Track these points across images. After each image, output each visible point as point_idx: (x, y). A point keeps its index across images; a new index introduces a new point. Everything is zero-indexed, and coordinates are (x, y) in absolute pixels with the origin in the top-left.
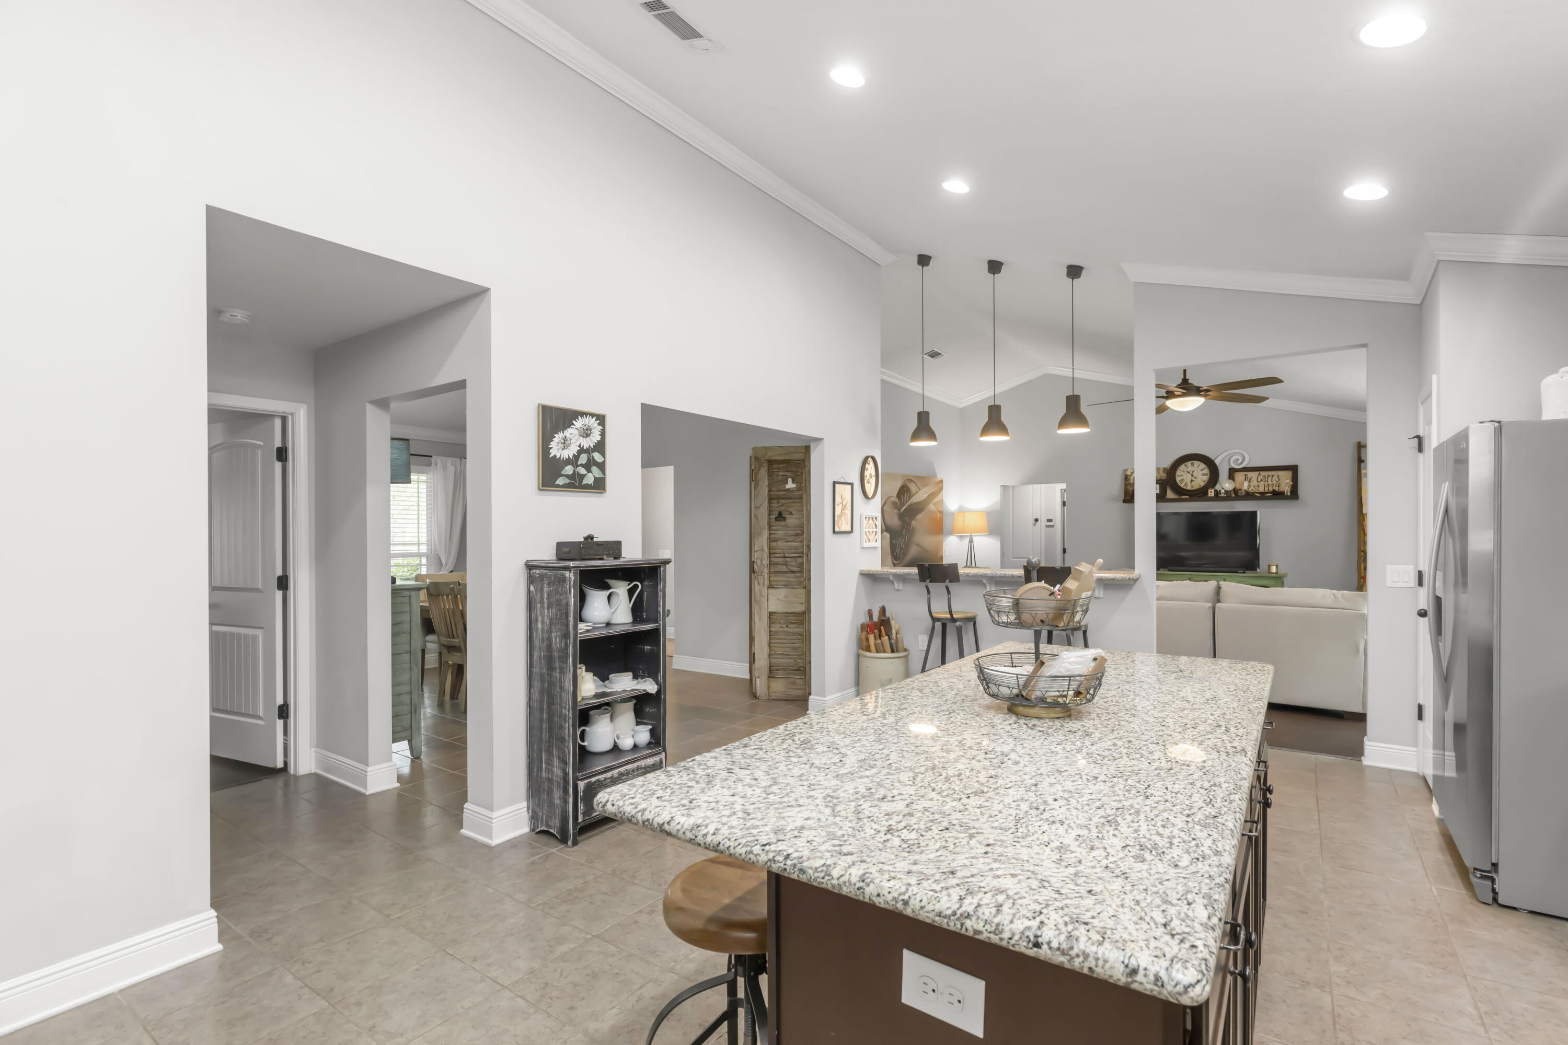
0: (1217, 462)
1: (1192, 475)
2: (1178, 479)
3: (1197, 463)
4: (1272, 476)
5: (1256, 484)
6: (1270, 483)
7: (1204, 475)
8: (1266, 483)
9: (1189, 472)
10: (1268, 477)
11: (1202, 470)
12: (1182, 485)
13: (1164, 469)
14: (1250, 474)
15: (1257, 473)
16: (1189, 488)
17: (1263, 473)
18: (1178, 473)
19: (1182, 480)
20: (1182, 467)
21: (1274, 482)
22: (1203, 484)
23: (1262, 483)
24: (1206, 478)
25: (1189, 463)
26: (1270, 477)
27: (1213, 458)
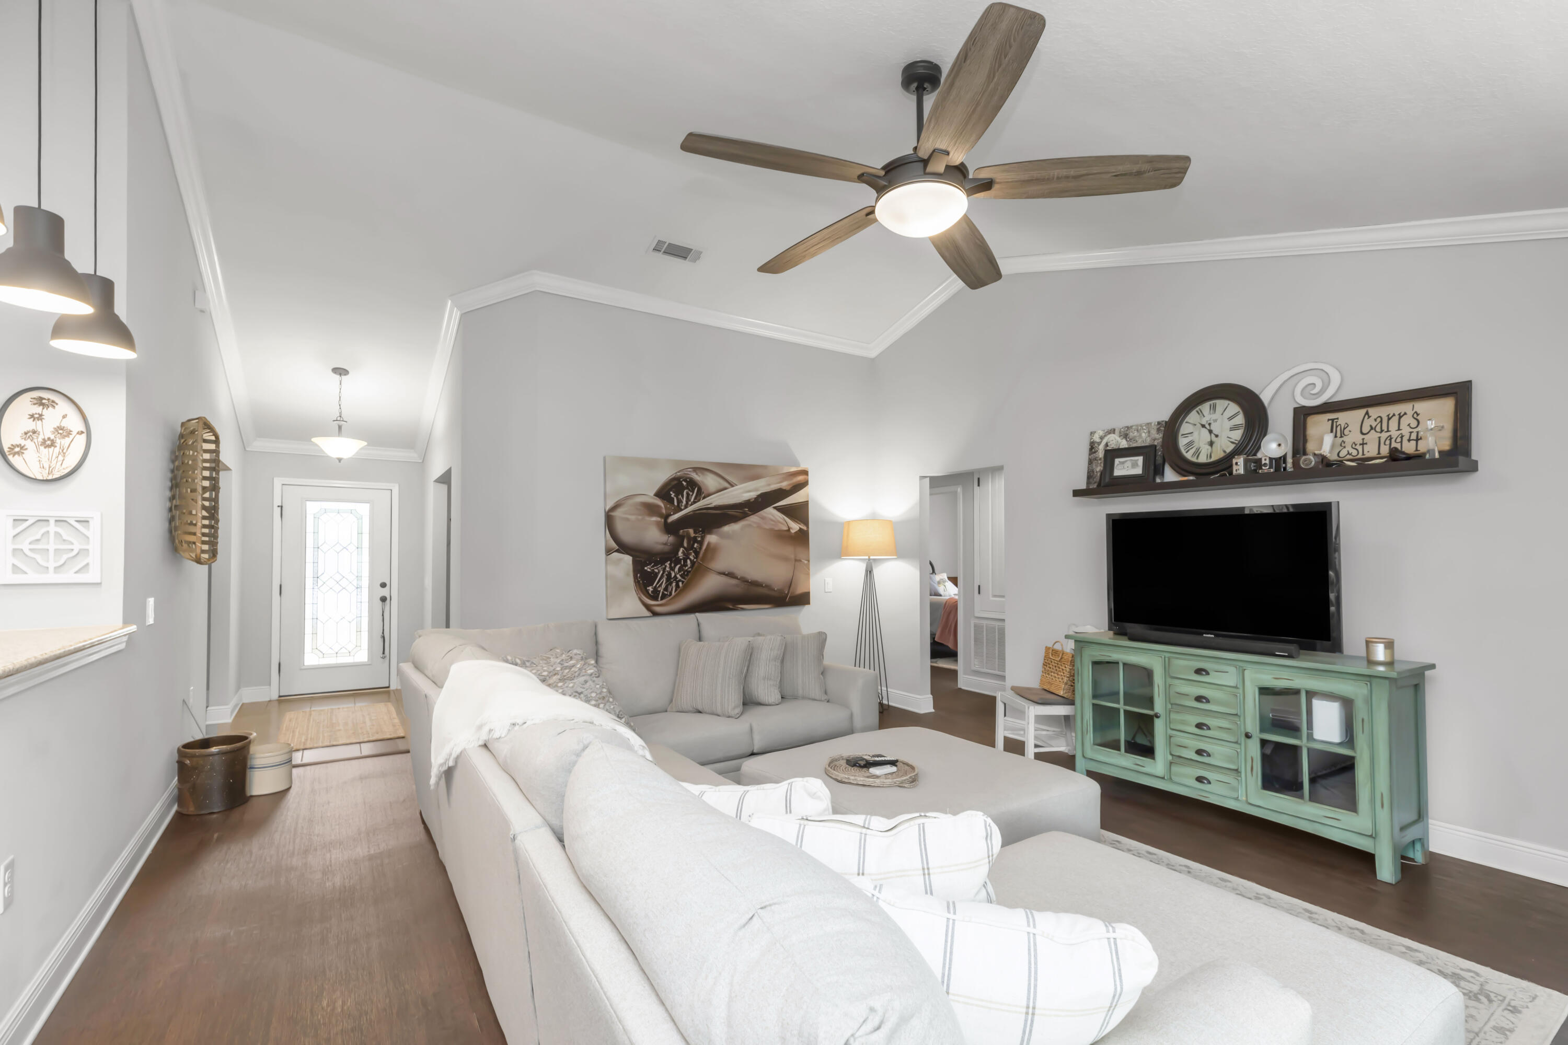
0: (1265, 398)
1: (1211, 432)
2: (1182, 442)
3: (1221, 404)
4: (1400, 417)
5: (1358, 438)
6: (1394, 433)
7: (1233, 429)
8: (1384, 435)
9: (1203, 426)
10: (1389, 419)
11: (1230, 418)
12: (1189, 455)
13: (1159, 423)
14: (1343, 418)
15: (1363, 411)
16: (1202, 458)
17: (1374, 412)
18: (1185, 428)
19: (1190, 444)
20: (1193, 417)
21: (1405, 431)
22: (1229, 449)
23: (1374, 435)
24: (1238, 435)
25: (1205, 407)
26: (1396, 418)
27: (1257, 392)
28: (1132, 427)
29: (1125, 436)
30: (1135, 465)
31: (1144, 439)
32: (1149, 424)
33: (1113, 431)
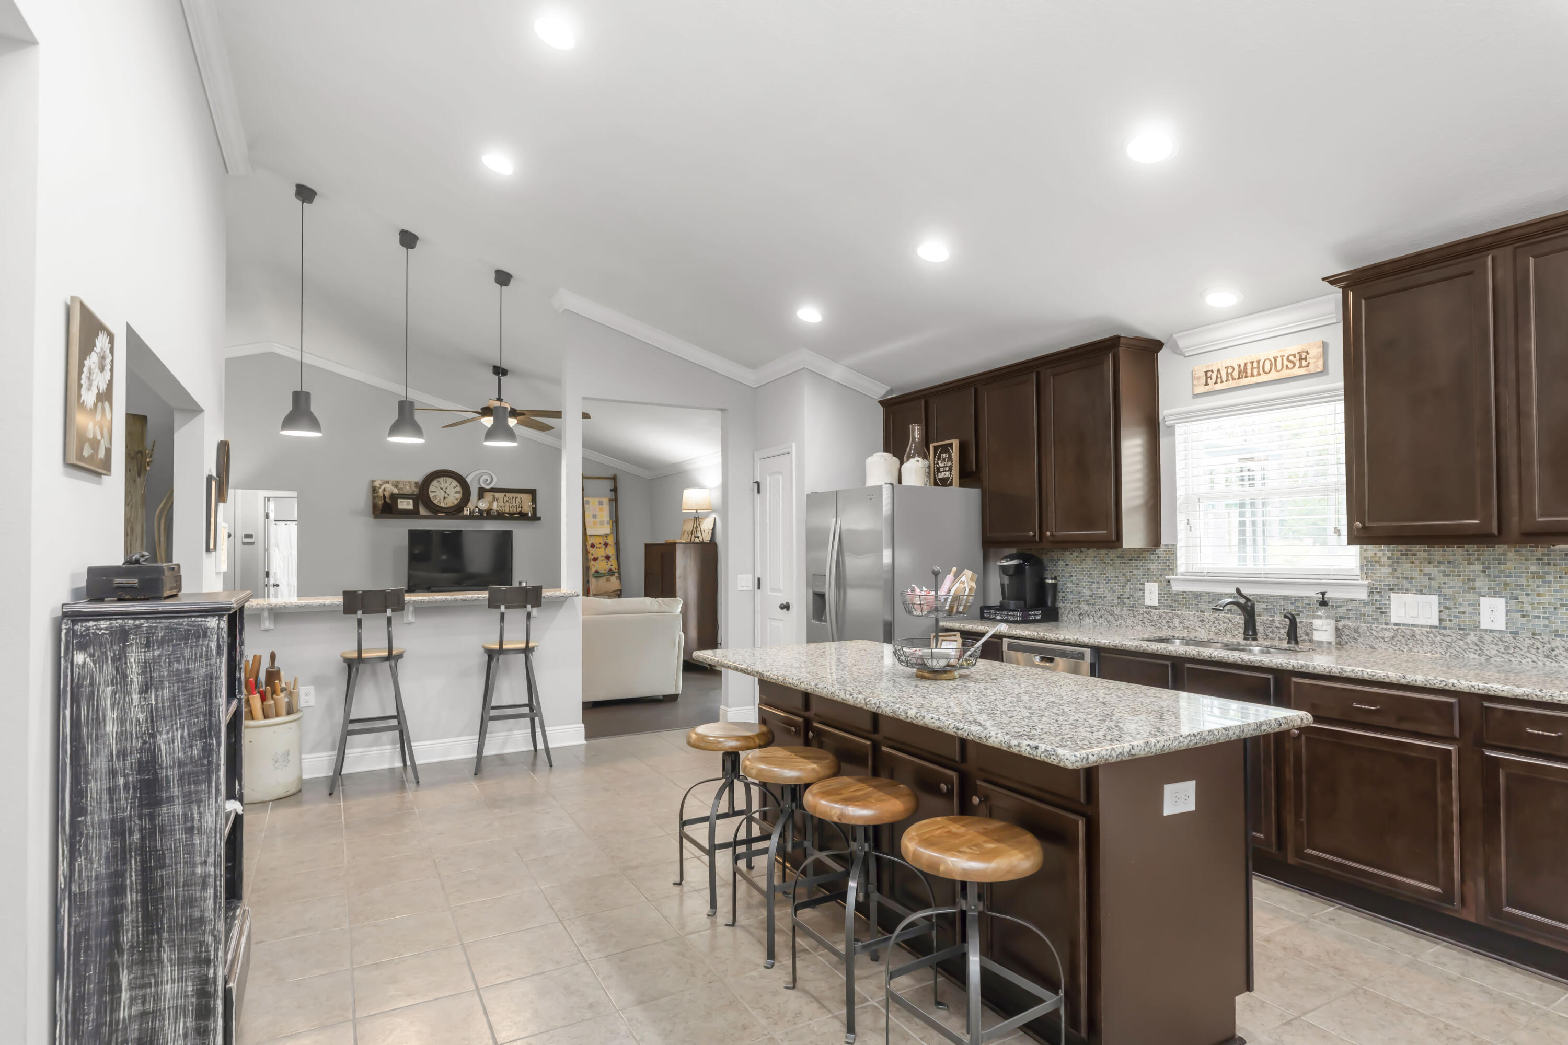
0: (469, 480)
1: (445, 492)
2: (431, 495)
3: (449, 480)
4: (516, 498)
5: (503, 504)
6: (514, 504)
7: (456, 492)
8: (511, 505)
9: (442, 489)
10: (512, 498)
11: (454, 487)
12: (435, 502)
13: (416, 483)
14: (498, 495)
15: (504, 494)
16: (442, 505)
17: (508, 495)
18: (431, 488)
19: (435, 496)
20: (435, 483)
21: (518, 504)
22: (456, 502)
23: (507, 504)
24: (459, 496)
25: (442, 479)
26: (514, 499)
27: (464, 476)
28: (400, 482)
29: (396, 487)
30: (408, 504)
31: (407, 490)
32: (410, 482)
33: (388, 482)
